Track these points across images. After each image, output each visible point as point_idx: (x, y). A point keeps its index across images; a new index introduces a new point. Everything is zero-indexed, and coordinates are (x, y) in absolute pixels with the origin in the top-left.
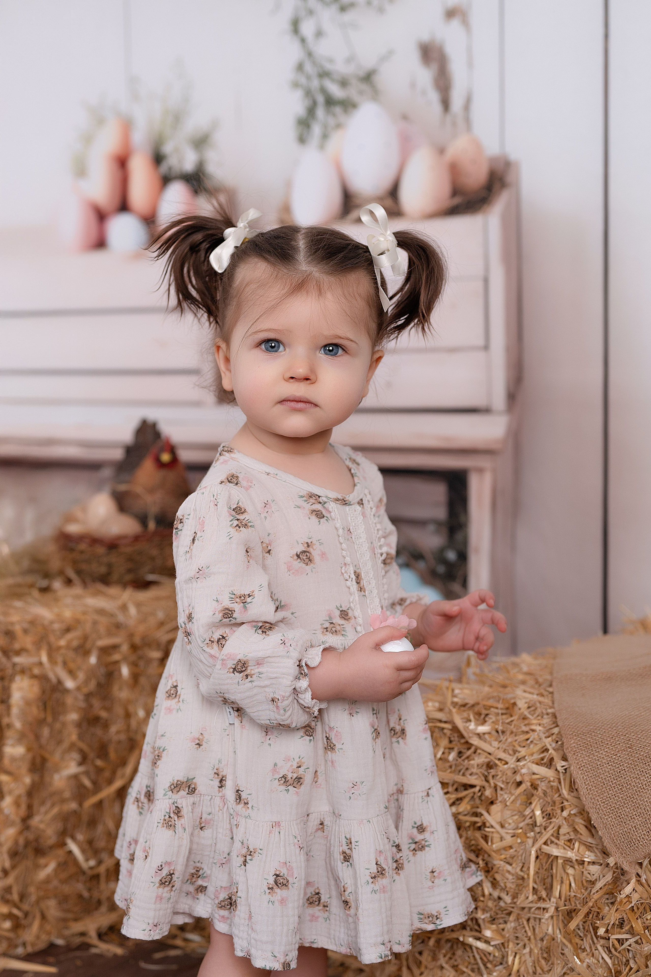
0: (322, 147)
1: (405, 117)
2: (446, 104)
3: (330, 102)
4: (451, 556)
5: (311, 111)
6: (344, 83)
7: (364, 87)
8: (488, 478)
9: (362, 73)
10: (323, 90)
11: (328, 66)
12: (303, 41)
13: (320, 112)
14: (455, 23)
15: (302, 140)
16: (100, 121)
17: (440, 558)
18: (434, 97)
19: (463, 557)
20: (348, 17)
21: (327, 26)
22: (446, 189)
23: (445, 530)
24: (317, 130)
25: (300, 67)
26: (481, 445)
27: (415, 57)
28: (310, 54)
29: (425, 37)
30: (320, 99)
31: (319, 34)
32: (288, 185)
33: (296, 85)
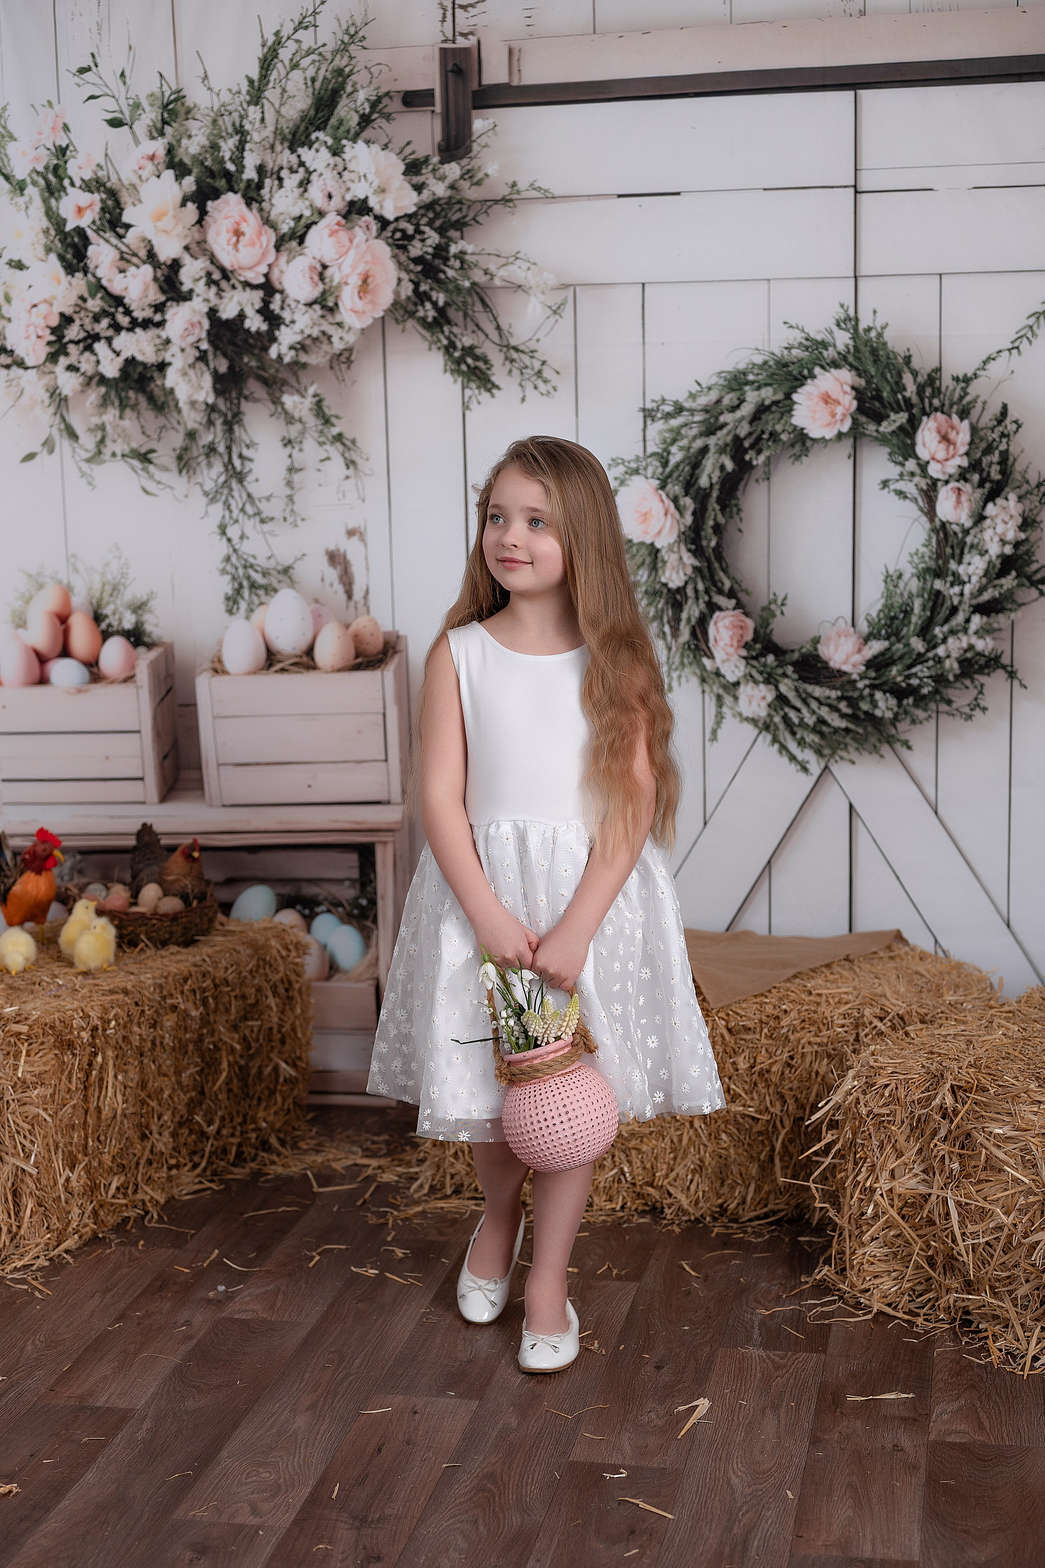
0: (247, 618)
1: (317, 601)
2: (349, 595)
3: (253, 586)
4: (364, 902)
5: (238, 591)
6: (265, 574)
7: (281, 577)
8: (390, 848)
9: (280, 568)
10: (249, 578)
11: (251, 560)
12: (229, 540)
13: (246, 593)
14: (355, 539)
15: (230, 612)
16: (41, 586)
17: (354, 903)
18: (340, 589)
19: (373, 902)
20: (266, 527)
21: (248, 531)
22: (352, 652)
23: (358, 886)
24: (243, 605)
25: (228, 559)
26: (384, 826)
27: (324, 560)
28: (235, 551)
29: (332, 547)
30: (245, 583)
31: (242, 537)
32: (220, 643)
33: (224, 571)
